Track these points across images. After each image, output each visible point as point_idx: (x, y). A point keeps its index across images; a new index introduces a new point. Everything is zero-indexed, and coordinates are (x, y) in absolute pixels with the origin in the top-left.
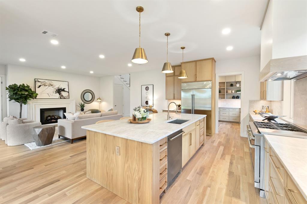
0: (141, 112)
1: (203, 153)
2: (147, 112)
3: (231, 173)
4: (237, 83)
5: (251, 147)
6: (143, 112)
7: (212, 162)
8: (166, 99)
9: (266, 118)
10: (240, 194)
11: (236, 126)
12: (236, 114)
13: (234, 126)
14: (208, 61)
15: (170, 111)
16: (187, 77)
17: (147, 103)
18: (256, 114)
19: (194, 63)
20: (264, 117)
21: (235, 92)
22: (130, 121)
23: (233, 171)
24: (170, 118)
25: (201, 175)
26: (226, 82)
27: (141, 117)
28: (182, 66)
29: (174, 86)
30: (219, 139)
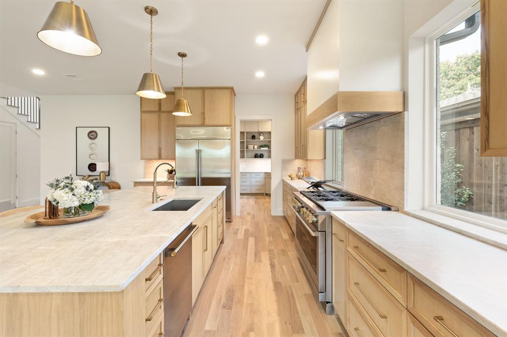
0: (76, 191)
1: (224, 259)
2: (95, 189)
3: (277, 286)
4: (260, 135)
5: (314, 235)
6: (84, 190)
7: (243, 273)
8: (142, 159)
9: (313, 184)
10: (301, 323)
11: (262, 200)
12: (260, 182)
13: (258, 200)
14: (225, 91)
15: (158, 183)
16: (191, 113)
17: (92, 167)
18: (292, 179)
19: (200, 92)
20: (310, 183)
21: (258, 148)
22: (33, 221)
23: (280, 281)
24: (158, 199)
25: (230, 308)
26: (247, 132)
27: (77, 204)
28: (176, 93)
29: (160, 134)
30: (244, 226)
